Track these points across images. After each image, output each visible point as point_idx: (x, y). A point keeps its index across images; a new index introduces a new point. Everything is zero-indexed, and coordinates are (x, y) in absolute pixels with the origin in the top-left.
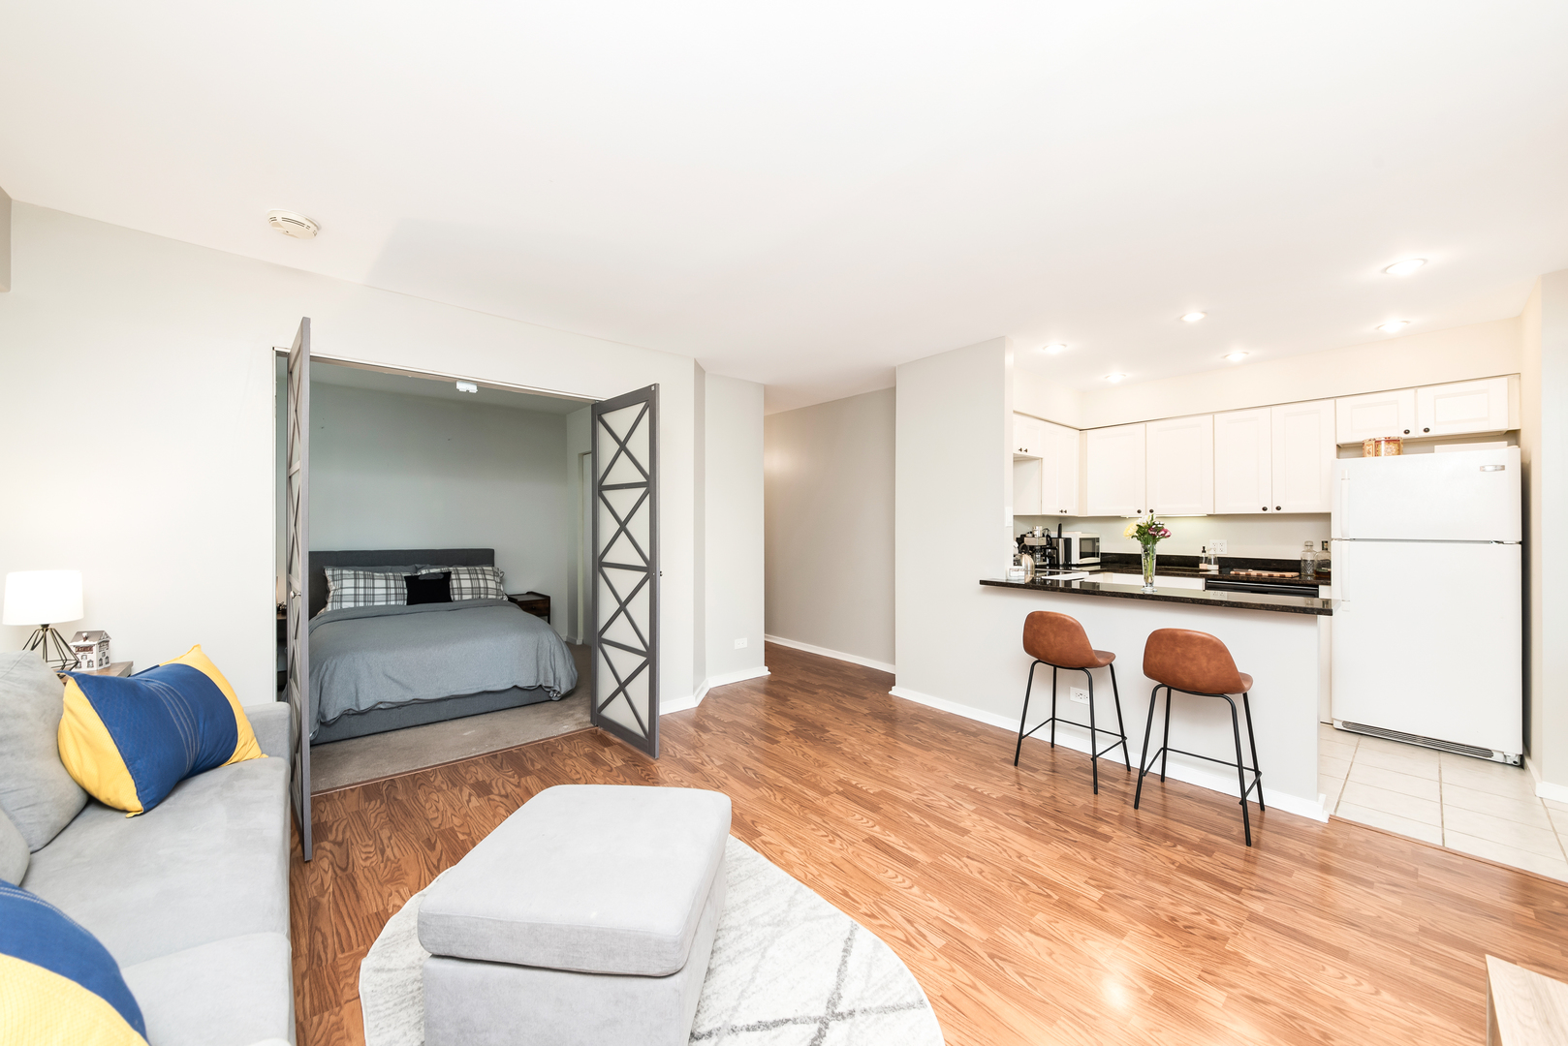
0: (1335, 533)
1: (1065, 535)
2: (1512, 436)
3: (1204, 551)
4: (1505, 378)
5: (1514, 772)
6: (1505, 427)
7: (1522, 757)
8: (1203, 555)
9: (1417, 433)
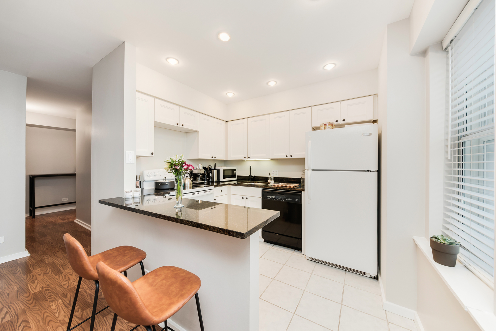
0: (306, 168)
1: (217, 168)
2: (375, 121)
3: (270, 175)
4: (373, 96)
5: (374, 281)
6: (372, 119)
7: (377, 275)
8: (269, 176)
9: (340, 122)
